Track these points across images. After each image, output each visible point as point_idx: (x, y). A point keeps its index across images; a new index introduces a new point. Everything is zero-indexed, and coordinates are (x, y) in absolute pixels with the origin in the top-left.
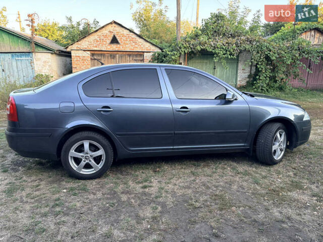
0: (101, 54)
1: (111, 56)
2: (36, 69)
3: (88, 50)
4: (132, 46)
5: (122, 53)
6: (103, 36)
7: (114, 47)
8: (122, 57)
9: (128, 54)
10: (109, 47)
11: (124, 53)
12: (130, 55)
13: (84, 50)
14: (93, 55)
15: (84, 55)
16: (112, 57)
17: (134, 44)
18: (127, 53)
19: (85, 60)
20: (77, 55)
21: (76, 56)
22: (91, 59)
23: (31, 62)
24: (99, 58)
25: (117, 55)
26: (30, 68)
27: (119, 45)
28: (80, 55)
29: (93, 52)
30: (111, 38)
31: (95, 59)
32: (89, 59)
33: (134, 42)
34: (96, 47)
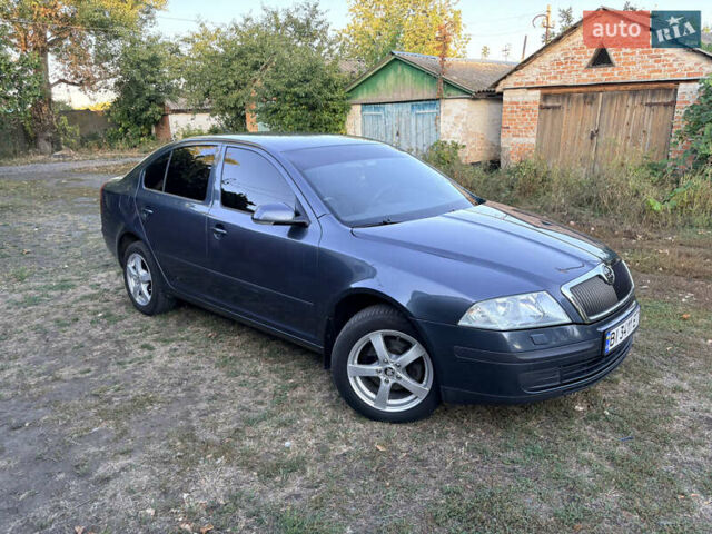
0: (564, 95)
1: (585, 97)
2: (442, 131)
3: (537, 88)
4: (644, 67)
5: (615, 88)
6: (574, 49)
7: (599, 75)
8: (612, 98)
9: (630, 91)
10: (585, 76)
11: (622, 88)
12: (634, 93)
13: (529, 88)
14: (545, 97)
15: (526, 99)
16: (588, 100)
17: (651, 61)
18: (630, 87)
19: (528, 110)
20: (514, 99)
21: (512, 103)
22: (541, 108)
23: (437, 119)
24: (557, 104)
25: (601, 95)
26: (433, 129)
27: (610, 69)
28: (520, 99)
29: (547, 91)
30: (591, 52)
31: (548, 108)
32: (536, 108)
33: (652, 57)
34: (555, 77)
